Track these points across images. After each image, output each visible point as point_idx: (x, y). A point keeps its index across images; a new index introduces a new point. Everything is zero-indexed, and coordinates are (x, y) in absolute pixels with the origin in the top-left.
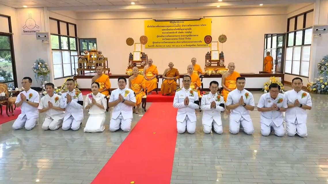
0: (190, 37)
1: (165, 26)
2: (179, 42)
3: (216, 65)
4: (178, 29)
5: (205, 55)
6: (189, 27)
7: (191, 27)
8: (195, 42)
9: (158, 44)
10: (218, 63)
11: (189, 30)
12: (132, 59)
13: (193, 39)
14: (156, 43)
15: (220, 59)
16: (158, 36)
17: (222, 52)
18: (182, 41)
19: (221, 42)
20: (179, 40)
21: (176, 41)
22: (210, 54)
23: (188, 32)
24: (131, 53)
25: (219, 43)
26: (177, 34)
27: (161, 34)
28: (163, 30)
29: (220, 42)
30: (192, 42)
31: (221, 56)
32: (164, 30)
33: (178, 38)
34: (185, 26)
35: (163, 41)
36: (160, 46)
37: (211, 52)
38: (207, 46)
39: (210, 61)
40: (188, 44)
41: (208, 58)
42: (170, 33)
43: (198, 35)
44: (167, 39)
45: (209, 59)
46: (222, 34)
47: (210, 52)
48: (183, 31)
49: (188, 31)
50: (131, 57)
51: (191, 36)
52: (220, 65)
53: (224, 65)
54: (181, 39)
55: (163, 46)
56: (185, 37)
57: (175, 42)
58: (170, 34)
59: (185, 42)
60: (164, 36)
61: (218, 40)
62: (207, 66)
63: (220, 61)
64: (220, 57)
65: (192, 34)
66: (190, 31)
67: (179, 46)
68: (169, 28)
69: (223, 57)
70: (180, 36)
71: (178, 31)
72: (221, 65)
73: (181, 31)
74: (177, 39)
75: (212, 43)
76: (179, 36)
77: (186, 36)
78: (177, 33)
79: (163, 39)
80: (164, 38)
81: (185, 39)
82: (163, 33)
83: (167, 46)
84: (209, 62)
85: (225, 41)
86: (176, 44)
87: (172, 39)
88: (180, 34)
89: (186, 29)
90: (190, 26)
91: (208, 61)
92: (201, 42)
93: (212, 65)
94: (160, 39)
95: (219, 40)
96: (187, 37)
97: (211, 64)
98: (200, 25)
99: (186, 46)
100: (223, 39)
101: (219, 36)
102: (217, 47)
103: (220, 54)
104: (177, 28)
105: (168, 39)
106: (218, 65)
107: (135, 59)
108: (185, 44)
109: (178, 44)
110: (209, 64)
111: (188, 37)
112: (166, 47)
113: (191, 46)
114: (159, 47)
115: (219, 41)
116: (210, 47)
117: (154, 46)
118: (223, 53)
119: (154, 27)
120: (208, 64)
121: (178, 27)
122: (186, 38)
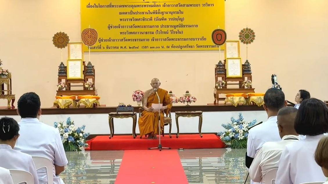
0: (181, 29)
1: (126, 6)
2: (157, 40)
3: (237, 87)
4: (155, 12)
5: (215, 67)
6: (177, 9)
7: (182, 9)
8: (191, 39)
9: (111, 44)
10: (240, 84)
11: (178, 15)
12: (65, 75)
13: (187, 33)
14: (106, 40)
15: (243, 74)
16: (110, 27)
17: (247, 61)
18: (165, 36)
19: (244, 43)
20: (156, 36)
21: (150, 36)
22: (224, 65)
23: (177, 19)
24: (62, 64)
25: (241, 44)
26: (153, 23)
27: (117, 23)
28: (120, 13)
29: (242, 41)
30: (185, 40)
31: (246, 69)
32: (124, 13)
33: (154, 30)
34: (169, 6)
35: (122, 37)
36: (115, 48)
37: (225, 61)
38: (217, 48)
39: (226, 78)
40: (176, 43)
41: (220, 72)
42: (137, 20)
43: (197, 26)
44: (131, 33)
45: (222, 74)
46: (245, 28)
47: (223, 62)
48: (165, 16)
49: (176, 16)
50: (63, 71)
51: (182, 26)
52: (244, 87)
53: (253, 88)
54: (162, 32)
55: (122, 47)
56: (170, 29)
57: (148, 40)
58: (137, 23)
59: (170, 40)
60: (123, 27)
61: (238, 39)
62: (219, 88)
63: (243, 78)
64: (243, 71)
65: (184, 23)
66: (181, 16)
67: (157, 48)
68: (135, 10)
69: (250, 71)
70: (160, 27)
71: (154, 16)
72: (246, 87)
73: (160, 16)
74: (153, 33)
75: (228, 44)
76: (157, 26)
77: (172, 26)
78: (151, 20)
79: (121, 33)
80: (124, 30)
81: (170, 33)
82: (121, 20)
83: (130, 48)
84: (223, 82)
85: (252, 41)
86: (150, 44)
87: (142, 33)
88: (159, 23)
89: (172, 13)
90: (181, 6)
91: (220, 79)
92: (205, 39)
93: (229, 87)
94: (115, 33)
95: (240, 39)
96: (173, 28)
97: (226, 85)
98: (201, 6)
99: (173, 49)
100: (247, 36)
101: (240, 31)
102: (237, 52)
103: (243, 65)
104: (152, 9)
105: (134, 33)
106: (240, 87)
107: (71, 75)
108: (170, 43)
109: (155, 44)
110: (223, 84)
111: (177, 29)
112: (128, 49)
113: (183, 49)
114: (113, 50)
115: (240, 41)
116: (224, 50)
117: (100, 48)
118: (248, 63)
119: (101, 6)
120: (221, 84)
121: (156, 9)
122: (172, 32)
